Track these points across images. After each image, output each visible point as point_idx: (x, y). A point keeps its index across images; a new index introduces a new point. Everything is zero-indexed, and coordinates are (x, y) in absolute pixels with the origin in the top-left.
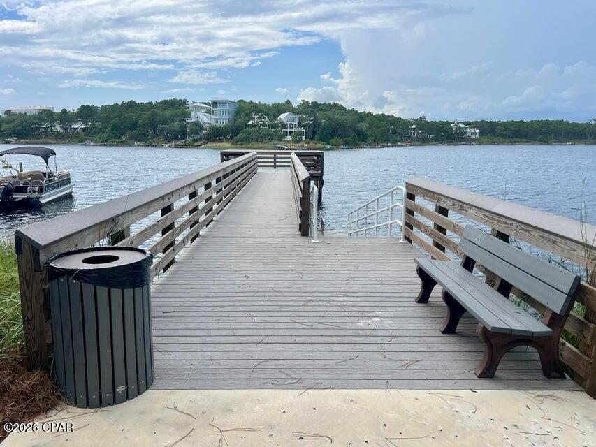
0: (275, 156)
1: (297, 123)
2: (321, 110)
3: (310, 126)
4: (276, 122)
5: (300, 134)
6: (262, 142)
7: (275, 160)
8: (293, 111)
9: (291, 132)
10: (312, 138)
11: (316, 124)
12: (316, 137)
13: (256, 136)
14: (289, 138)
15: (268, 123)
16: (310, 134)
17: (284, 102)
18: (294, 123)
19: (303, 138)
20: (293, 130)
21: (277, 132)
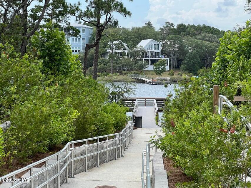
0: (145, 100)
1: (159, 51)
2: (188, 34)
3: (175, 53)
4: (135, 49)
5: (163, 63)
6: (121, 74)
7: (145, 102)
8: (156, 36)
9: (153, 62)
10: (177, 67)
11: (182, 51)
12: (182, 66)
13: (114, 66)
14: (151, 68)
15: (126, 52)
16: (175, 62)
17: (145, 25)
18: (157, 51)
19: (167, 68)
20: (156, 59)
21: (137, 61)
